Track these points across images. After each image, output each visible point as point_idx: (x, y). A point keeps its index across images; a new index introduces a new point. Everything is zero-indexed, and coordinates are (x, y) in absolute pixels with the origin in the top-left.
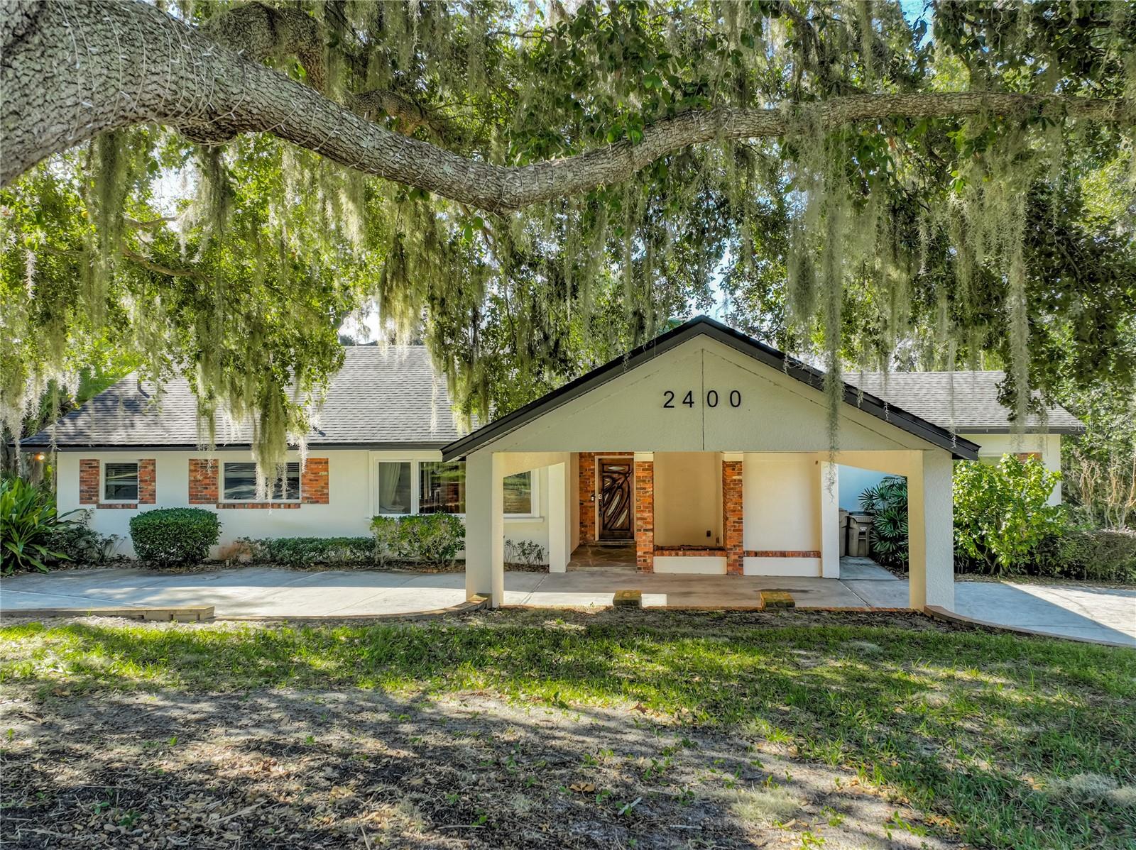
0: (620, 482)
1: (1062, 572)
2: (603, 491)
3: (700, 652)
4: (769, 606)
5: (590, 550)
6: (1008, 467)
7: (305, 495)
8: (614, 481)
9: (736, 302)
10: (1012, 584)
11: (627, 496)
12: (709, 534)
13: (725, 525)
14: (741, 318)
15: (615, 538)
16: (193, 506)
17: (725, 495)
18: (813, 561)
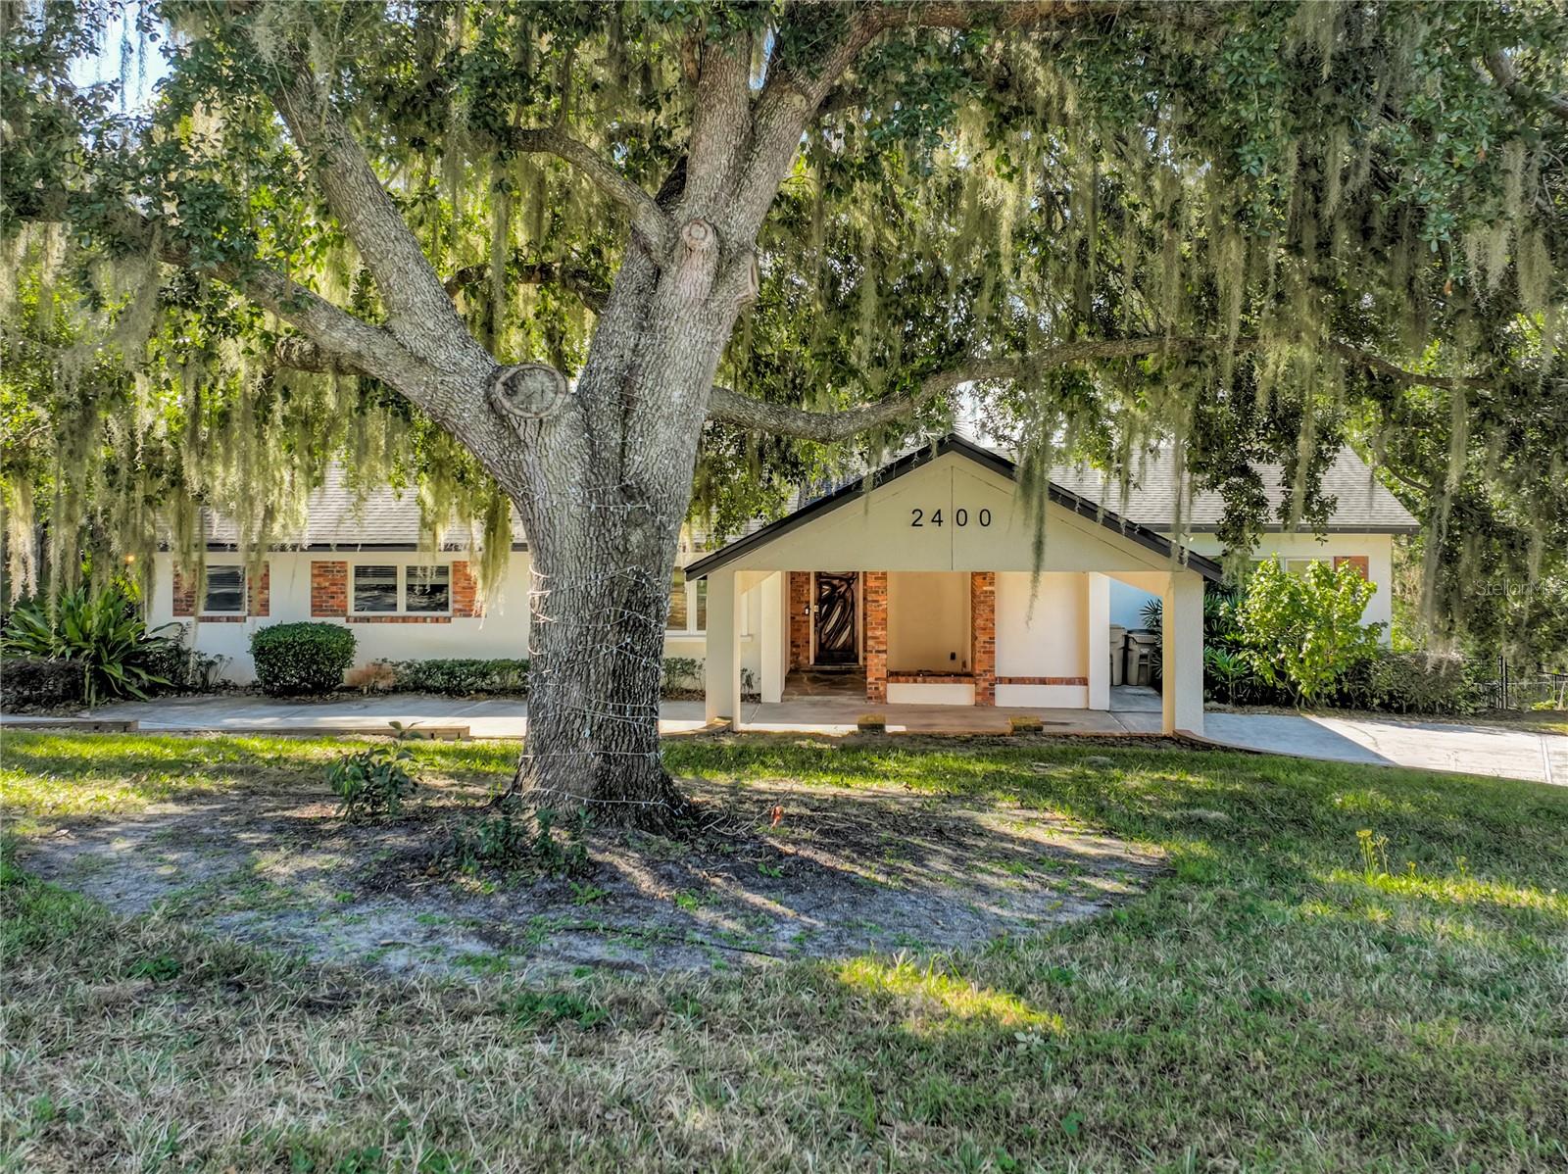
0: (842, 589)
1: (1382, 705)
2: (820, 601)
3: (950, 761)
4: (1018, 730)
5: (805, 677)
6: (1316, 576)
7: (457, 606)
8: (834, 588)
9: (986, 409)
10: (1314, 719)
11: (849, 607)
12: (953, 656)
13: (973, 645)
14: (990, 425)
15: (834, 663)
16: (318, 620)
17: (974, 609)
18: (1078, 689)
